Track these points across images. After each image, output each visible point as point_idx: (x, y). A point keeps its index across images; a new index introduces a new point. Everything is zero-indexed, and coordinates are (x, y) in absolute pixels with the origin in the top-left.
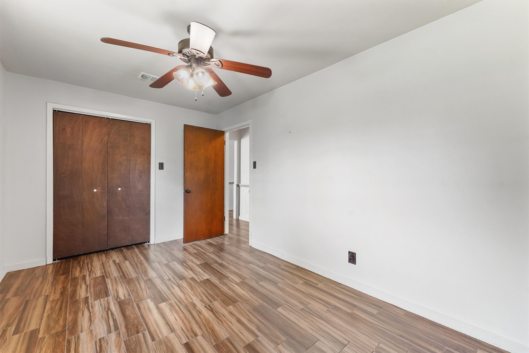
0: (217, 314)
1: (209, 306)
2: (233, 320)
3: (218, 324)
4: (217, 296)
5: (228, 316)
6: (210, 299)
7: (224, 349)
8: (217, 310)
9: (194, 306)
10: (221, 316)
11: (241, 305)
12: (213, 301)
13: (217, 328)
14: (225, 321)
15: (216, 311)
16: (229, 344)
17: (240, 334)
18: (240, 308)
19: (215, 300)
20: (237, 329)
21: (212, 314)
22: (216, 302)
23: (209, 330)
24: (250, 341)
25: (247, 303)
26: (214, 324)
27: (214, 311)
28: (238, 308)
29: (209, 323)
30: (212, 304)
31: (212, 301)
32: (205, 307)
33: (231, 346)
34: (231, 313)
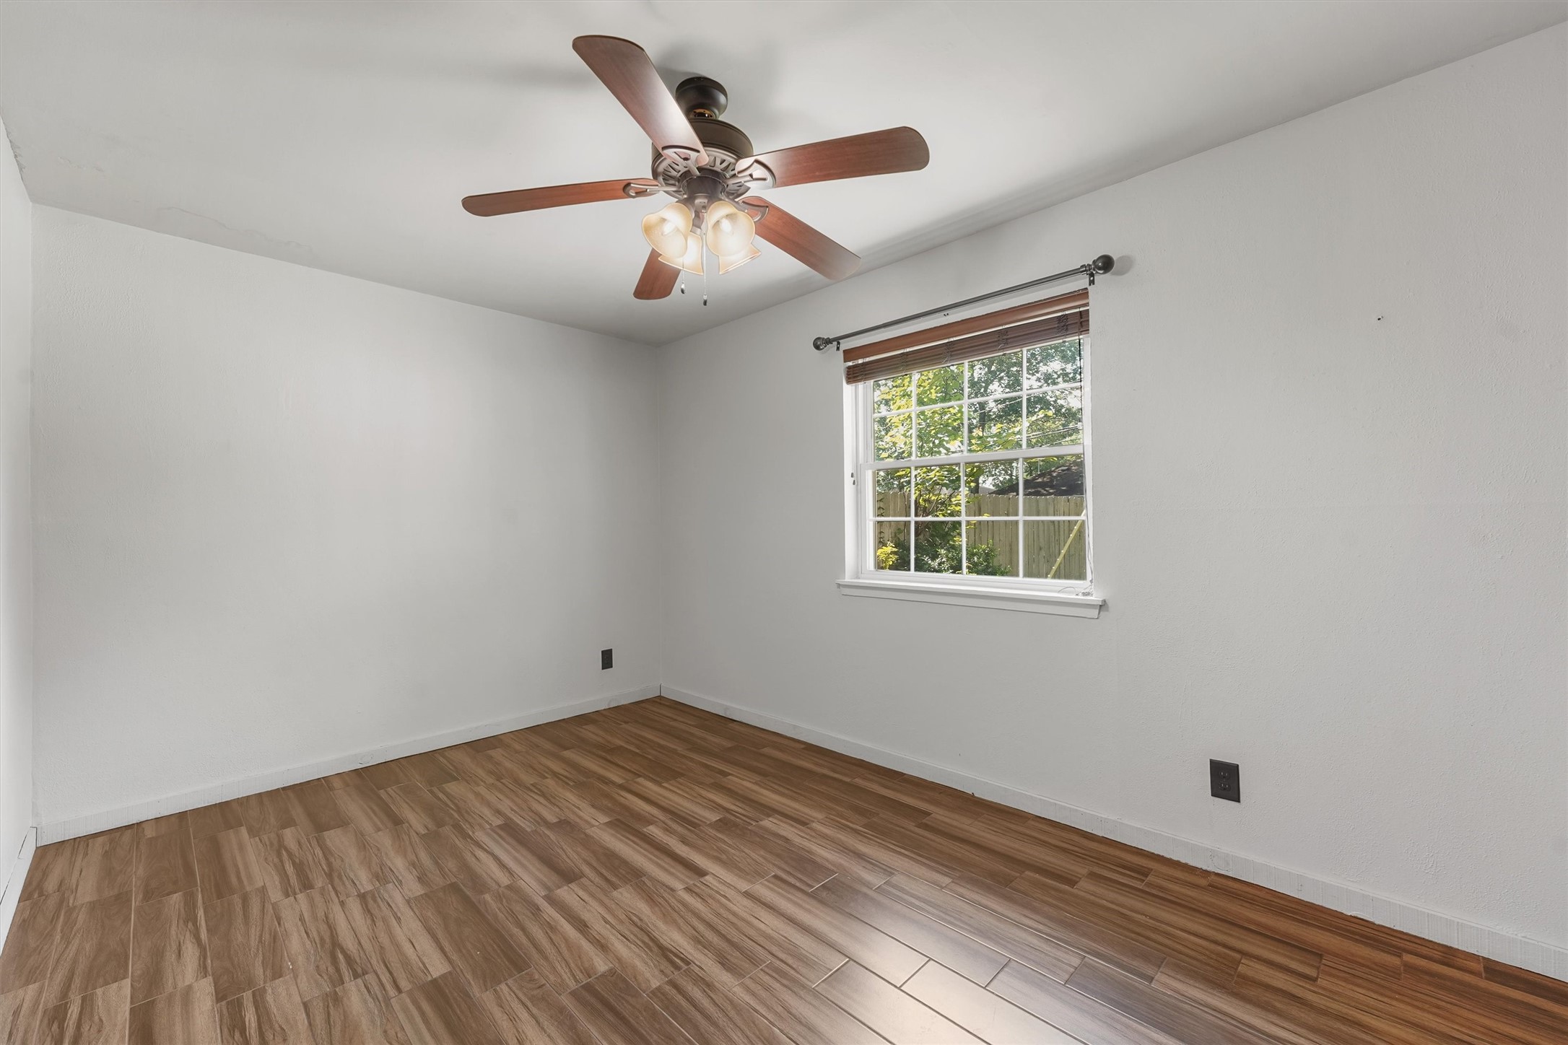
0: (646, 939)
1: (678, 968)
2: (598, 927)
3: (640, 915)
4: (654, 1014)
5: (611, 937)
6: (680, 997)
7: (624, 872)
8: (647, 954)
9: (724, 963)
10: (632, 936)
11: (565, 976)
12: (666, 986)
13: (643, 908)
14: (622, 922)
15: (651, 951)
16: (614, 879)
17: (586, 897)
18: (572, 965)
19: (657, 993)
20: (591, 906)
21: (662, 941)
22: (654, 986)
23: (661, 900)
24: (566, 888)
25: (539, 987)
26: (651, 914)
27: (655, 949)
28: (576, 965)
29: (664, 915)
30: (666, 975)
31: (671, 988)
32: (687, 963)
33: (609, 877)
34: (603, 947)
